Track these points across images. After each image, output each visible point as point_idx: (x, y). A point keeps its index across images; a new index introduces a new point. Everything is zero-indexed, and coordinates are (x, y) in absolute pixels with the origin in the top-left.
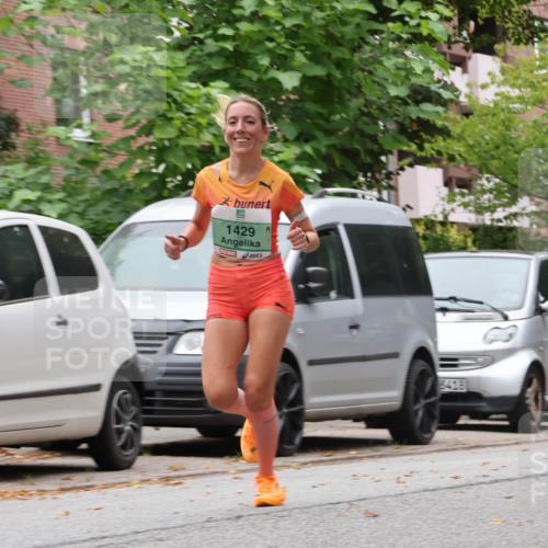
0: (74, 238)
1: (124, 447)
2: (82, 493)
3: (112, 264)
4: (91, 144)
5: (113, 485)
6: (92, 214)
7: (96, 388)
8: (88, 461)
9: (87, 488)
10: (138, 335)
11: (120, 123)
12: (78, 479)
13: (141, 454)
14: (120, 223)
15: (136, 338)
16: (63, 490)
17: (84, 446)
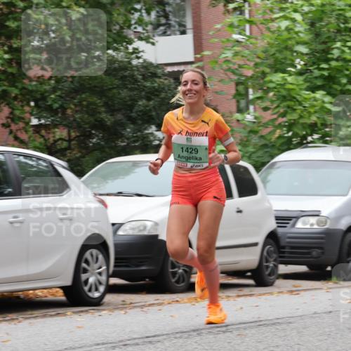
0: (246, 169)
1: (270, 275)
2: (249, 298)
3: (264, 182)
4: (254, 122)
5: (264, 294)
6: (254, 157)
7: (256, 244)
8: (251, 282)
9: (251, 295)
10: (277, 218)
11: (270, 112)
12: (246, 291)
13: (278, 278)
14: (268, 162)
15: (277, 219)
16: (239, 296)
17: (249, 274)
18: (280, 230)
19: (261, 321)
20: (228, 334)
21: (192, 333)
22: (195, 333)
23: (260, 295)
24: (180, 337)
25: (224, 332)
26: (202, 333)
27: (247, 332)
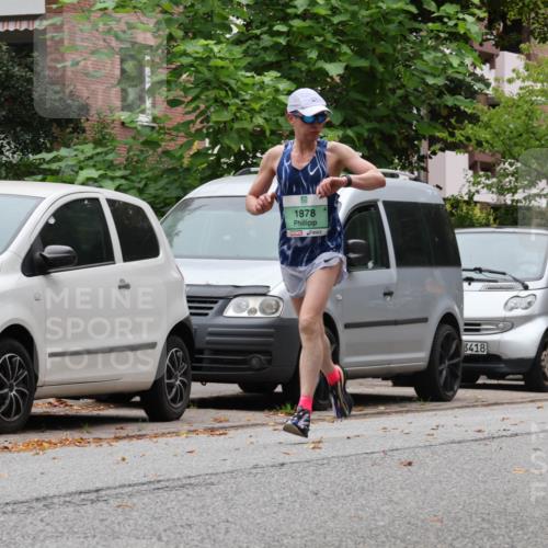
0: (139, 210)
1: (174, 400)
2: (135, 441)
3: (170, 235)
4: (153, 128)
5: (163, 434)
6: (152, 190)
8: (141, 413)
9: (140, 437)
10: (191, 299)
11: (180, 109)
12: (131, 429)
13: (188, 407)
15: (188, 301)
16: (117, 438)
17: (137, 399)
18: (195, 321)
19: (159, 481)
20: (101, 505)
21: (35, 504)
22: (40, 505)
23: (156, 436)
24: (13, 512)
25: (93, 502)
26: (53, 503)
27: (135, 500)
